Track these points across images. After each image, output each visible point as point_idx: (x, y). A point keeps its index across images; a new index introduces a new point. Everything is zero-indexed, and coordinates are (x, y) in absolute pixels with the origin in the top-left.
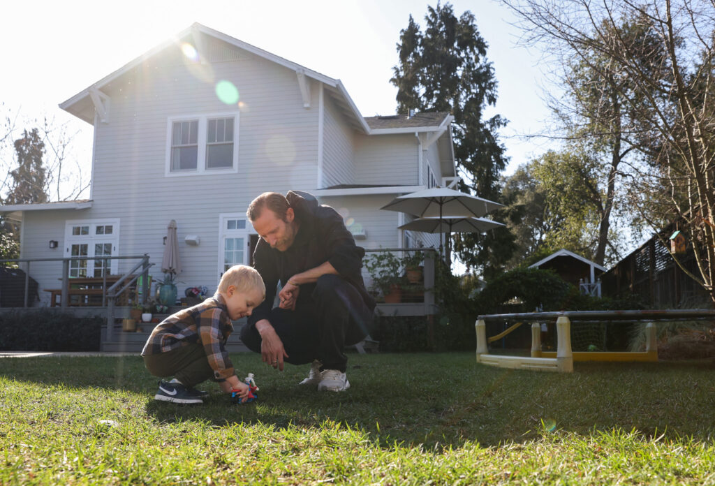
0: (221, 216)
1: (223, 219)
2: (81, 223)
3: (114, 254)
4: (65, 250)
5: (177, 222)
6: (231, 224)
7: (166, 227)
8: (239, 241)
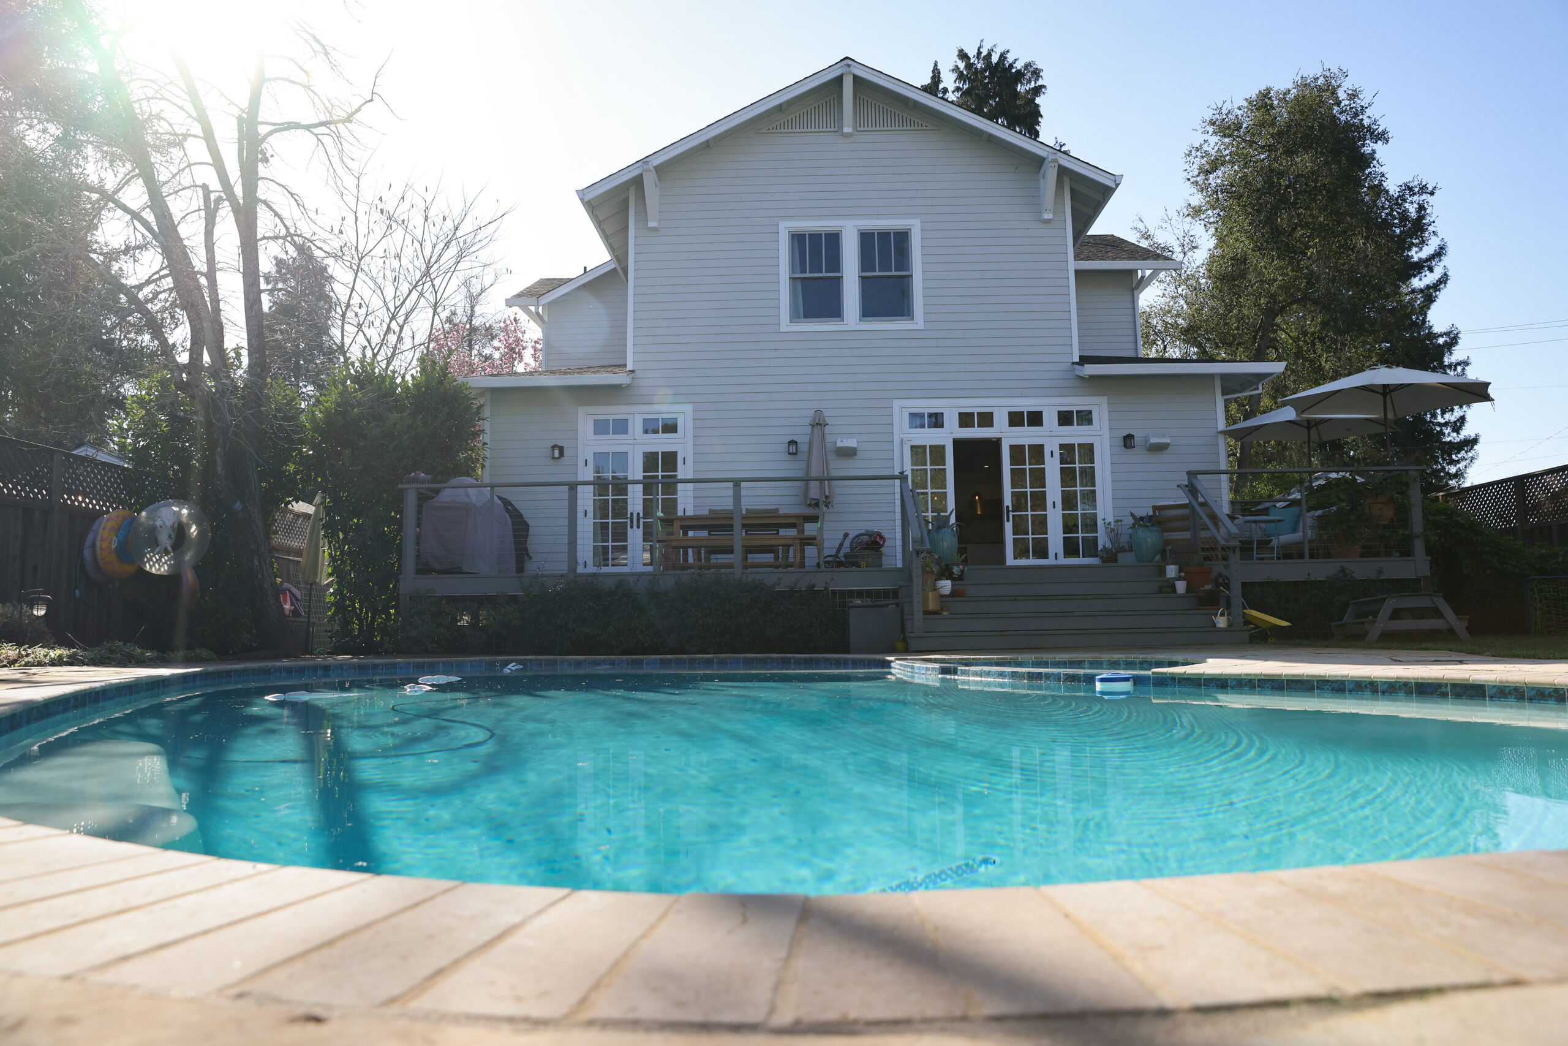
0: (896, 404)
1: (901, 410)
2: (611, 412)
3: (682, 472)
4: (581, 463)
5: (826, 413)
6: (917, 420)
7: (808, 421)
8: (938, 452)
